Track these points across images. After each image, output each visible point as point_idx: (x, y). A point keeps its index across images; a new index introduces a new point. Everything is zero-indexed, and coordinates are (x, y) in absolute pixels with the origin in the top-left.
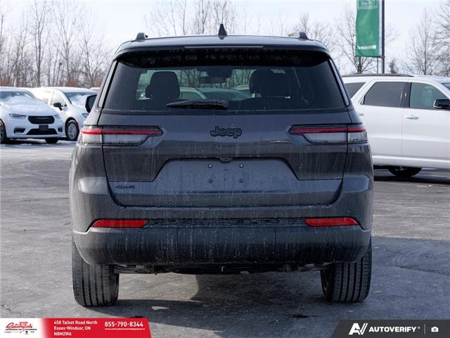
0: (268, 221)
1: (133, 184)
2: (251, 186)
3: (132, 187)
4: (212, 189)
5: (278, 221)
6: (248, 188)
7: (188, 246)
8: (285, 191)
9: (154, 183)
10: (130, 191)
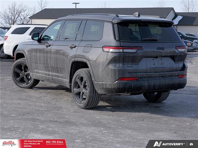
0: (170, 77)
1: (132, 66)
2: (165, 65)
3: (132, 67)
4: (155, 67)
5: (172, 77)
6: (164, 66)
7: (151, 85)
8: (172, 67)
9: (139, 65)
10: (131, 68)
